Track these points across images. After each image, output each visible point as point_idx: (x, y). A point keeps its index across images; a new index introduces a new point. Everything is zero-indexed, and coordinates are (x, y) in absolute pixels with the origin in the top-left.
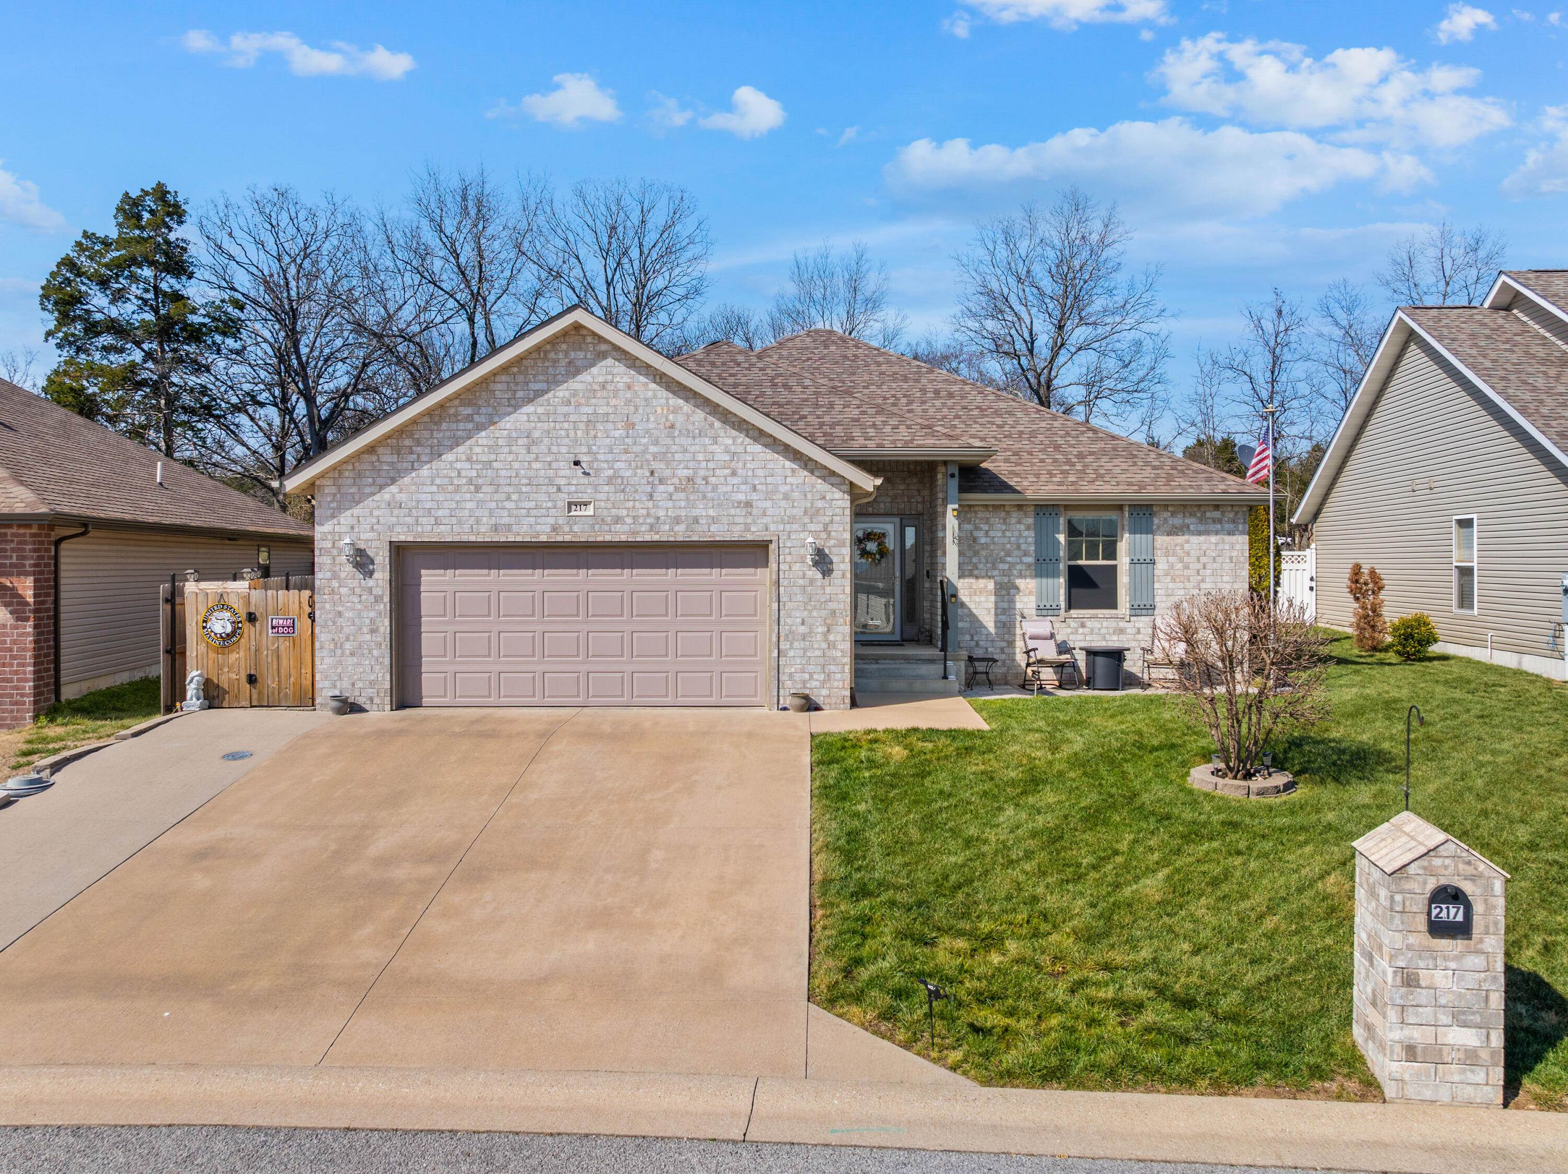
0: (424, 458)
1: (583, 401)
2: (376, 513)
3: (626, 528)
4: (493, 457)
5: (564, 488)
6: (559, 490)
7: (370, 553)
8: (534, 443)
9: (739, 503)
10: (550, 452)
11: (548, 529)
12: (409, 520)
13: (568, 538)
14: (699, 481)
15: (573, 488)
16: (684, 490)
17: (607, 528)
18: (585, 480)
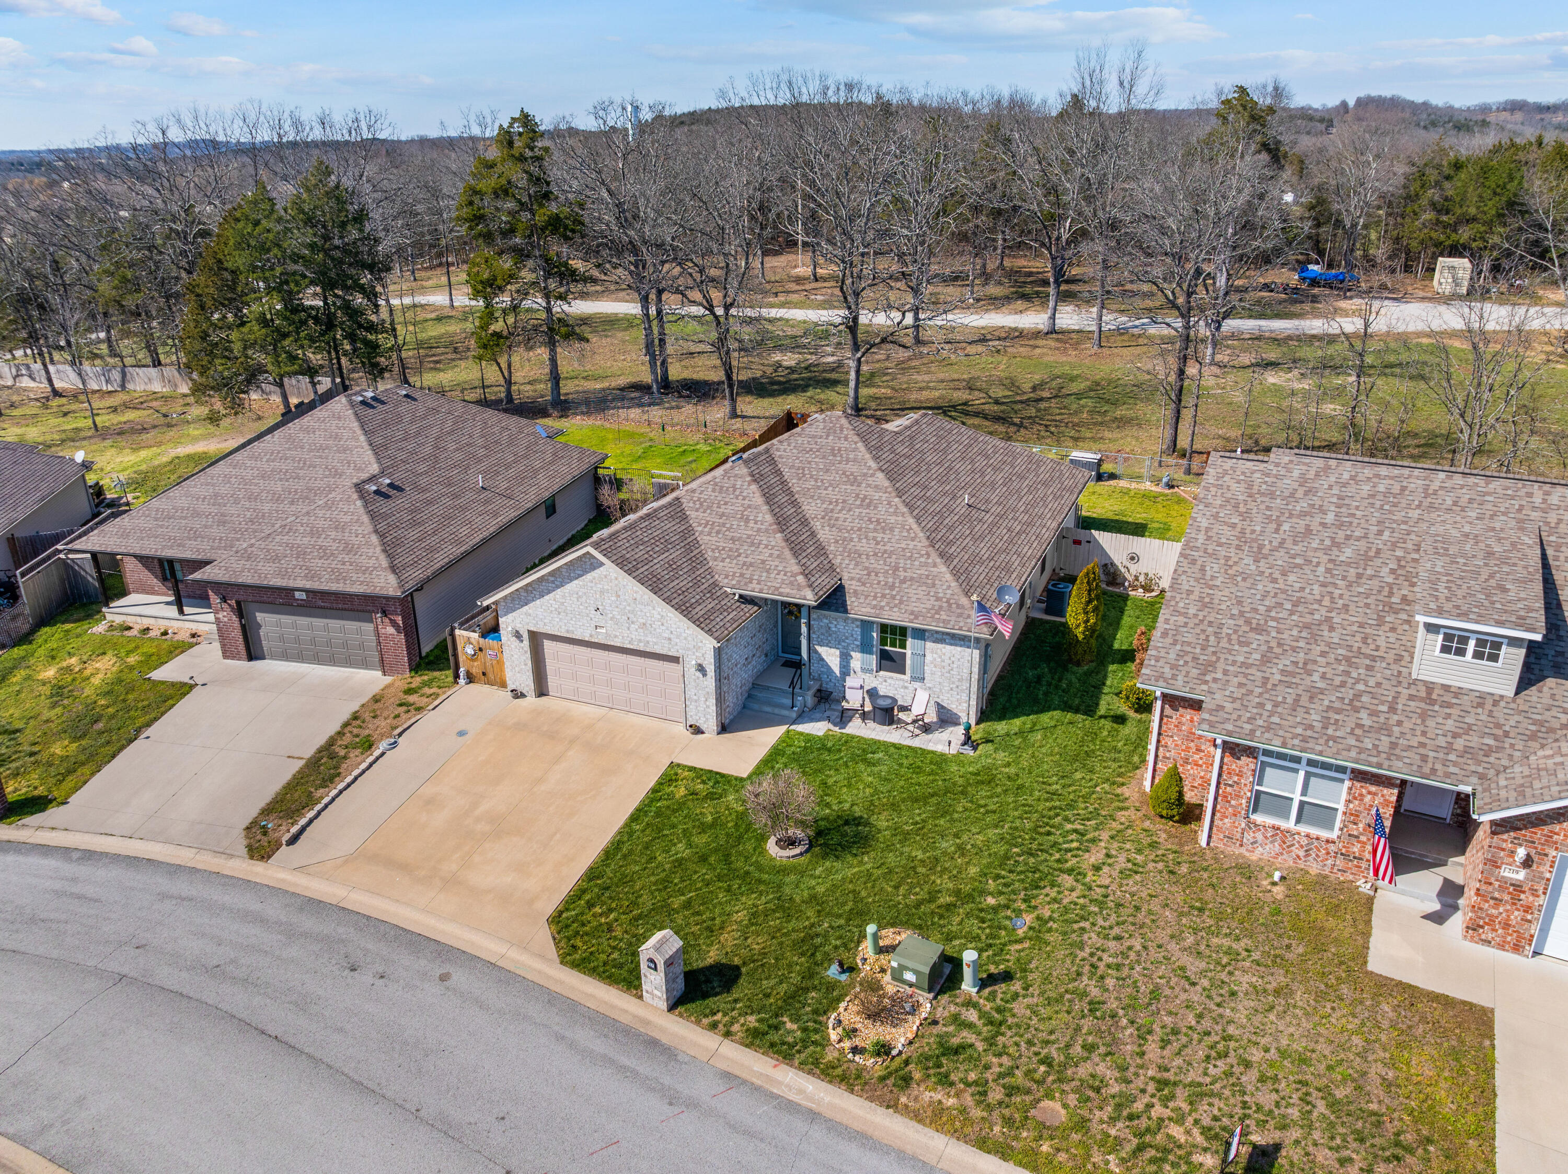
1: (598, 582)
2: (521, 617)
4: (564, 601)
5: (593, 619)
6: (591, 620)
7: (520, 633)
8: (580, 597)
9: (666, 638)
10: (586, 602)
11: (588, 635)
12: (533, 622)
13: (596, 641)
15: (597, 620)
16: (642, 628)
17: (612, 639)
18: (601, 617)
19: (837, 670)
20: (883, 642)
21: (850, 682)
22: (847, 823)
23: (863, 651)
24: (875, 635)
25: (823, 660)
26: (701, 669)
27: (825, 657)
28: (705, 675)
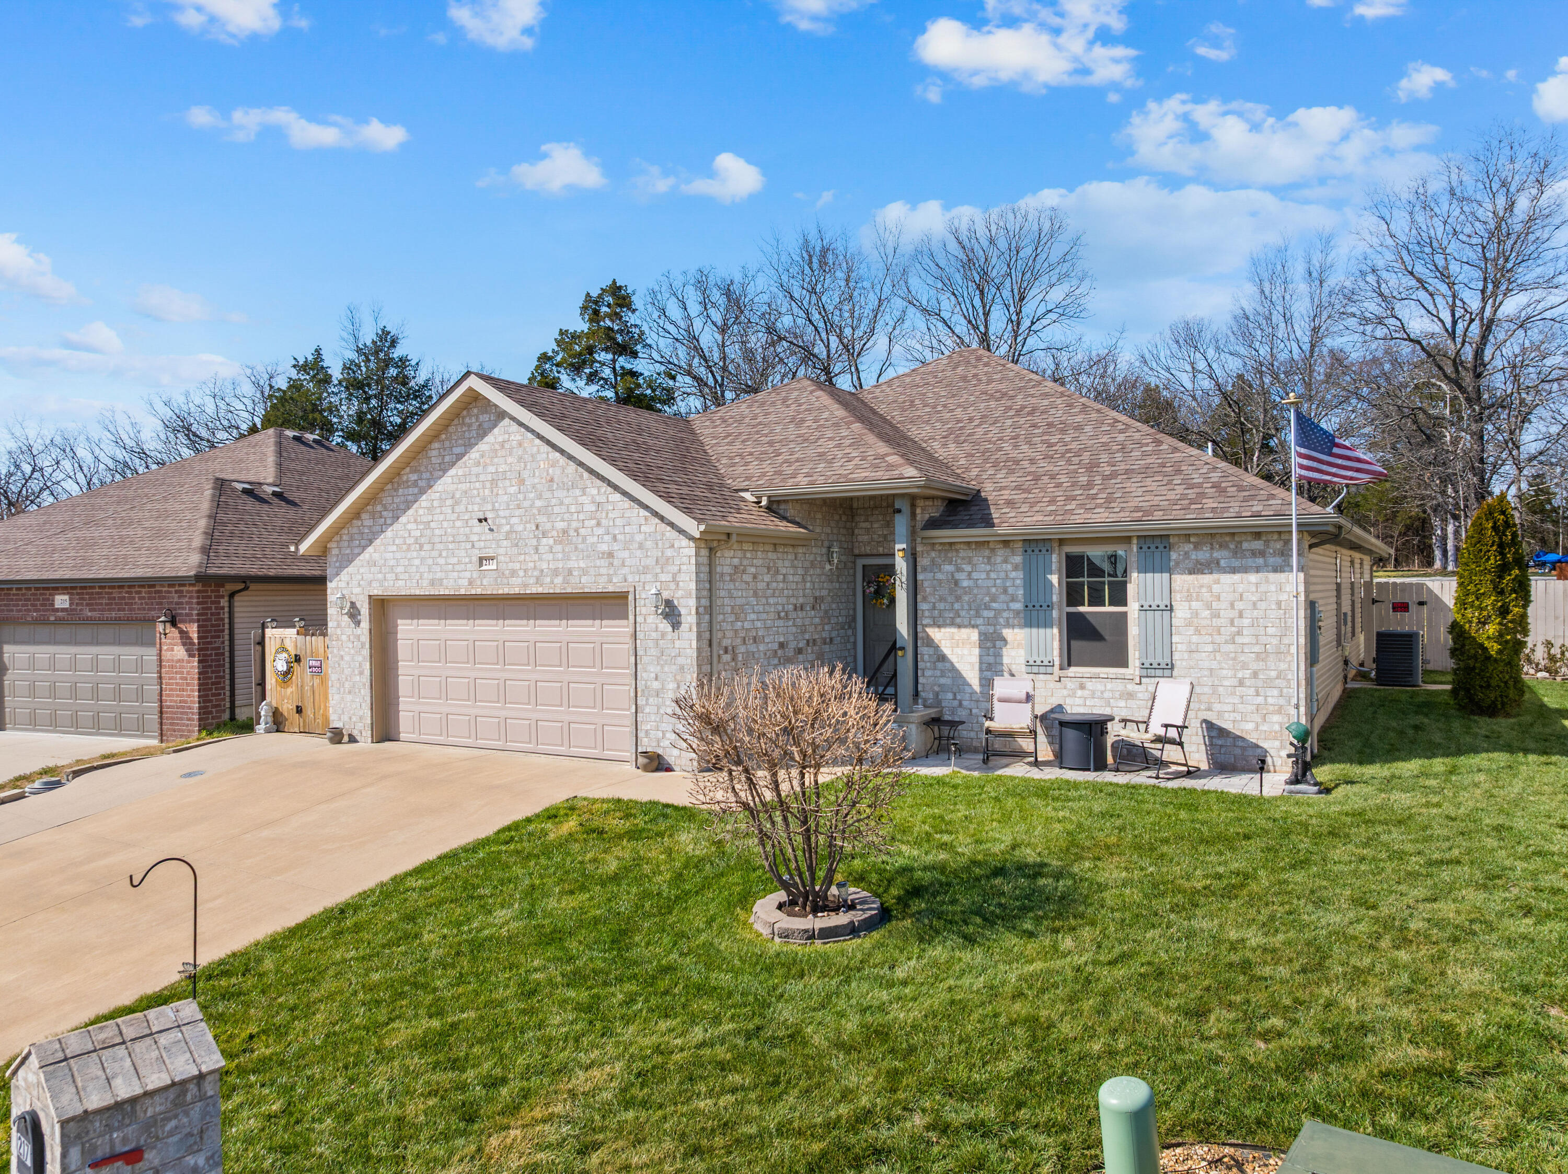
0: (389, 522)
1: (488, 461)
2: (362, 570)
3: (519, 581)
4: (430, 518)
5: (477, 545)
6: (473, 546)
7: (358, 605)
8: (457, 503)
9: (603, 553)
10: (467, 511)
11: (466, 583)
12: (380, 576)
13: (479, 591)
14: (572, 533)
15: (482, 544)
16: (561, 543)
17: (505, 581)
18: (490, 536)
19: (972, 676)
20: (1074, 596)
21: (1001, 687)
22: (999, 871)
23: (1029, 623)
24: (1054, 579)
25: (943, 658)
26: (671, 612)
27: (947, 651)
28: (676, 625)
